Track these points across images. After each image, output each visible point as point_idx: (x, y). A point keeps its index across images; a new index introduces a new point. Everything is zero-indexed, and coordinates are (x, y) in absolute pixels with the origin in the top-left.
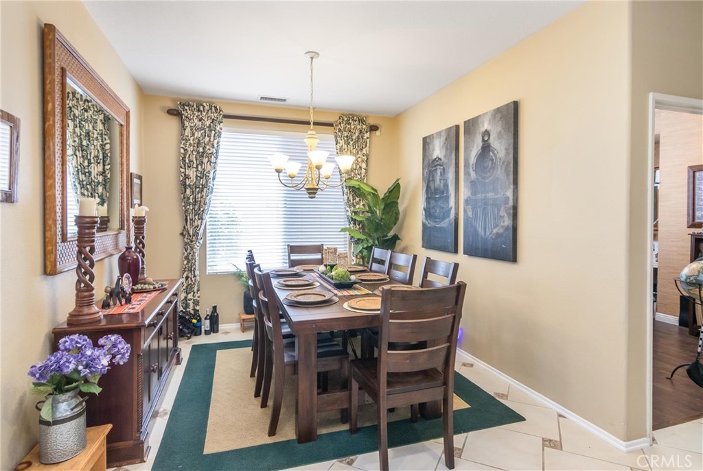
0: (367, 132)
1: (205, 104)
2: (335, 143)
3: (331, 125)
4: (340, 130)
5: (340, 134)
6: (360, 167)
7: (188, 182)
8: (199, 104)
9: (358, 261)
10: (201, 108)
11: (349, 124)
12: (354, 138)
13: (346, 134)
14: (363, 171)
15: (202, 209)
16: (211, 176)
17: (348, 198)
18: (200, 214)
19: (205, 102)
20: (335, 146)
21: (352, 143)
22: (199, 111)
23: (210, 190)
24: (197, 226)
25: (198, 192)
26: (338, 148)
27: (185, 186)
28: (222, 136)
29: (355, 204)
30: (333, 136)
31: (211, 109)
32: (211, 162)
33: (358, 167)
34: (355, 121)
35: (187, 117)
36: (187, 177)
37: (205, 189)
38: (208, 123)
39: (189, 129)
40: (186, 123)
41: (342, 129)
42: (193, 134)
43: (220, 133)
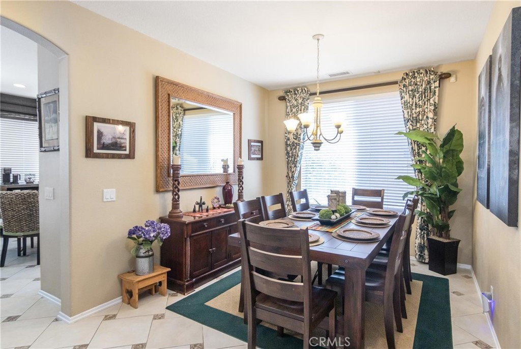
0: (434, 82)
1: (298, 89)
2: (400, 98)
3: (396, 83)
4: (404, 86)
5: (405, 89)
6: (427, 117)
7: (288, 143)
8: (295, 89)
9: (423, 208)
10: (297, 93)
11: (415, 78)
12: (420, 90)
13: (410, 88)
14: (430, 121)
15: (296, 160)
16: (302, 137)
17: (412, 148)
18: (295, 163)
19: (298, 87)
20: (400, 101)
21: (417, 95)
22: (295, 94)
23: (301, 147)
24: (293, 172)
25: (294, 149)
26: (403, 102)
27: (287, 145)
28: (309, 109)
29: (421, 153)
30: (399, 92)
31: (302, 91)
32: (301, 128)
33: (425, 117)
34: (421, 74)
35: (288, 100)
36: (289, 139)
37: (298, 147)
38: (300, 101)
39: (289, 107)
40: (288, 104)
41: (407, 84)
42: (292, 111)
43: (308, 107)
